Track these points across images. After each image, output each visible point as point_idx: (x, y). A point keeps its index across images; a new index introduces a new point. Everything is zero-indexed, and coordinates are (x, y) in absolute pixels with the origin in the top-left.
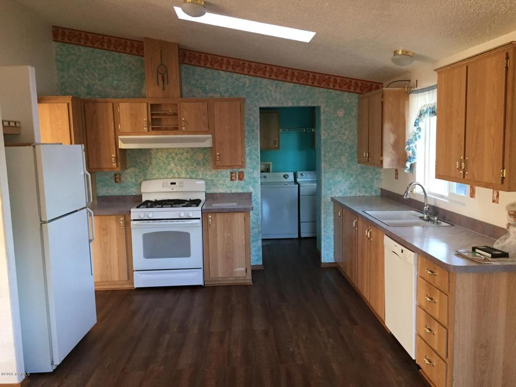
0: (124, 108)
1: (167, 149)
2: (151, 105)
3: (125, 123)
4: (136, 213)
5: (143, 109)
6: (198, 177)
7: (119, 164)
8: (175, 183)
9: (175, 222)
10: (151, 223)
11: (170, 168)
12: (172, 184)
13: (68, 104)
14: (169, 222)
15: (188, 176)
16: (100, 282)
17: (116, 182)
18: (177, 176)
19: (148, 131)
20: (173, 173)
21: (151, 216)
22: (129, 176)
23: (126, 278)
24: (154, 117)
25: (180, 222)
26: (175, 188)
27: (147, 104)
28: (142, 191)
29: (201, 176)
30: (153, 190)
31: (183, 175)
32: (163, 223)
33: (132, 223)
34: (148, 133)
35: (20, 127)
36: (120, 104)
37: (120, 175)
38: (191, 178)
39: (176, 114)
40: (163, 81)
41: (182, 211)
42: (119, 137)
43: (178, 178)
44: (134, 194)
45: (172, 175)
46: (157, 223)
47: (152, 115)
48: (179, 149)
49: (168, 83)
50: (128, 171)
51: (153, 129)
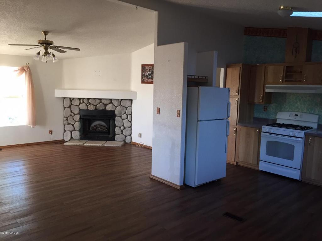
0: (271, 69)
1: (296, 93)
2: (287, 67)
3: (270, 77)
4: (265, 128)
5: (281, 70)
6: (315, 113)
7: (264, 100)
8: (297, 115)
9: (286, 137)
10: (272, 135)
11: (297, 105)
12: (295, 115)
13: (240, 68)
14: (282, 137)
15: (308, 112)
16: (243, 162)
17: (264, 110)
18: (301, 111)
19: (283, 82)
20: (298, 109)
21: (272, 131)
22: (272, 108)
23: (256, 163)
24: (287, 74)
25: (290, 138)
26: (297, 118)
27: (284, 66)
28: (277, 117)
29: (317, 112)
30: (283, 117)
31: (305, 111)
32: (279, 136)
33: (262, 133)
34: (282, 83)
35: (208, 79)
36: (269, 67)
37: (267, 107)
38: (310, 113)
39: (301, 72)
40: (296, 52)
41: (291, 132)
42: (266, 85)
43: (302, 112)
44: (273, 119)
45: (298, 110)
46: (275, 136)
47: (286, 72)
48: (304, 94)
49: (299, 53)
50: (272, 105)
51: (286, 81)
